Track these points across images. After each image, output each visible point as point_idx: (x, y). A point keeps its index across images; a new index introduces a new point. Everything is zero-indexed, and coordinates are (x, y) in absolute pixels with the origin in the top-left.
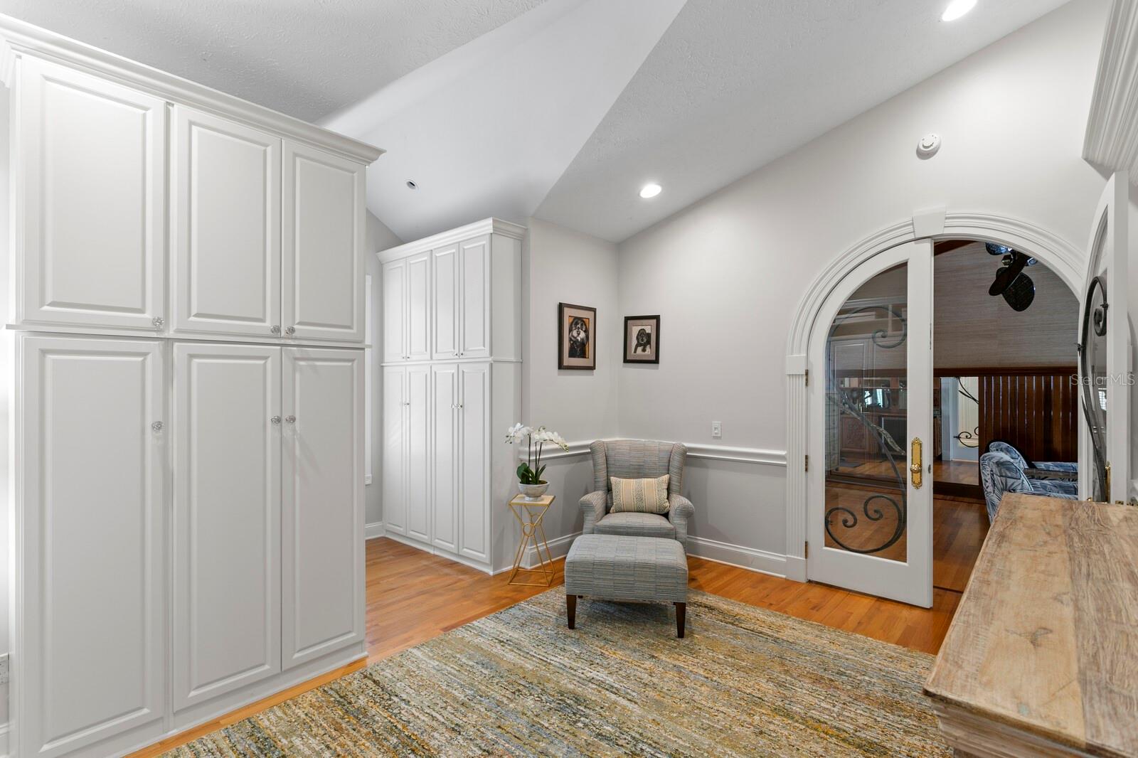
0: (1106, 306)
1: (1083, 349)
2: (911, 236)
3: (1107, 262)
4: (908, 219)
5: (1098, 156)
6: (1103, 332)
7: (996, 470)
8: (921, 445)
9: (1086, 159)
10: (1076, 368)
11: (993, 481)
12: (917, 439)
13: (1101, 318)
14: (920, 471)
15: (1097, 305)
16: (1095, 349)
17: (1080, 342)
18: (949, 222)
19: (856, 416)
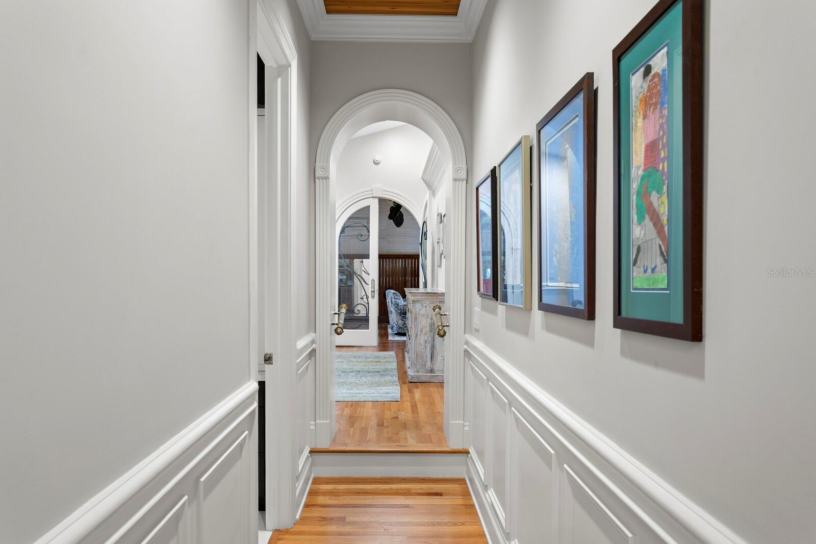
0: (427, 231)
1: (421, 244)
2: (371, 196)
3: (427, 215)
4: (370, 189)
5: (425, 178)
6: (426, 239)
7: (393, 296)
8: (374, 281)
9: (422, 179)
10: (419, 255)
11: (392, 301)
12: (373, 279)
13: (426, 234)
14: (374, 292)
15: (425, 230)
16: (424, 244)
17: (420, 242)
18: (384, 193)
19: (350, 270)
